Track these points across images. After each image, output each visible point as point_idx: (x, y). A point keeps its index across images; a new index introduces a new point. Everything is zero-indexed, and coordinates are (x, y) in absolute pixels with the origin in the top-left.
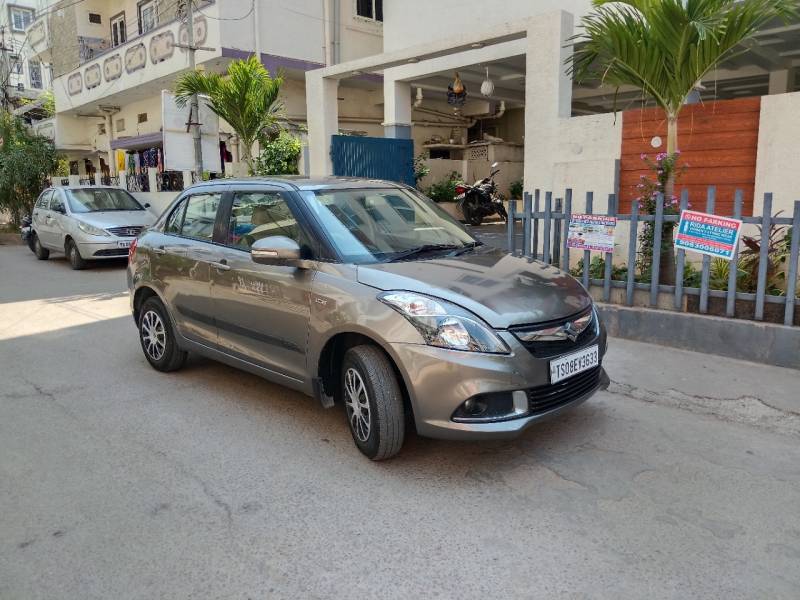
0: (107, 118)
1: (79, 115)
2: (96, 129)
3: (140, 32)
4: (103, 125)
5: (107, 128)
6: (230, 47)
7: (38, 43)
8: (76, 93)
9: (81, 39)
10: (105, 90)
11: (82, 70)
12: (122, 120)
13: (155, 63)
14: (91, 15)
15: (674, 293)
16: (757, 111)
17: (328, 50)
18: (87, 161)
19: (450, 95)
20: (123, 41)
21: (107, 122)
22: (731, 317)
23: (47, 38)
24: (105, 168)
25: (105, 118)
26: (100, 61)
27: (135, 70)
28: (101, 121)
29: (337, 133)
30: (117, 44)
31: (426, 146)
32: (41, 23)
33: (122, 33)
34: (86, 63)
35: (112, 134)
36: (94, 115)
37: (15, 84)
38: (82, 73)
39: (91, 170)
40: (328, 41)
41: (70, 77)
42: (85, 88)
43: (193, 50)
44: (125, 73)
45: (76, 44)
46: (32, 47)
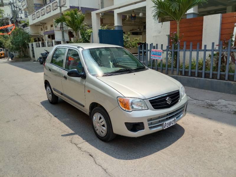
0: (43, 26)
1: (35, 25)
2: (40, 29)
3: (50, 1)
4: (42, 28)
5: (43, 29)
6: (72, 6)
7: (24, 5)
8: (34, 19)
9: (35, 4)
10: (42, 18)
11: (35, 13)
12: (47, 27)
13: (53, 10)
15: (176, 70)
16: (202, 20)
17: (100, 5)
18: (38, 38)
19: (131, 17)
20: (46, 4)
21: (43, 27)
22: (190, 76)
23: (26, 4)
24: (43, 40)
25: (42, 26)
26: (40, 10)
27: (48, 13)
28: (41, 27)
29: (100, 29)
30: (44, 5)
31: (131, 31)
33: (46, 2)
34: (36, 11)
35: (44, 31)
36: (39, 25)
37: (20, 17)
38: (35, 14)
39: (39, 41)
40: (100, 2)
41: (32, 15)
42: (36, 18)
43: (61, 7)
44: (46, 13)
45: (33, 6)
46: (23, 7)
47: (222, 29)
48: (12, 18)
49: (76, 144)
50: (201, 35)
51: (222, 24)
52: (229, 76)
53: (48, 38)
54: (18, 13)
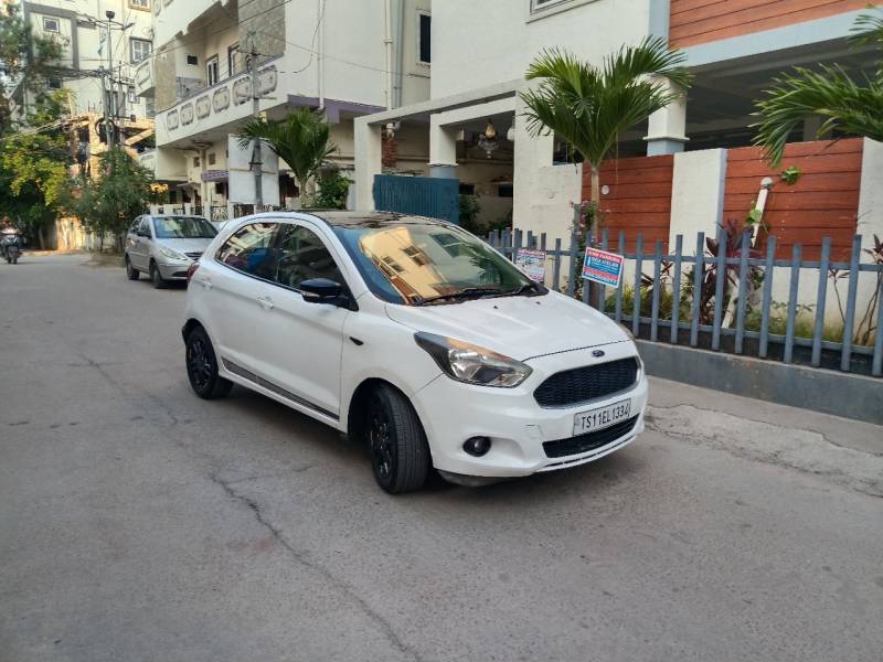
0: (201, 152)
2: (192, 160)
3: (230, 75)
4: (197, 159)
5: (200, 161)
6: (295, 94)
7: (145, 80)
8: (173, 128)
9: (180, 79)
10: (198, 127)
11: (179, 108)
12: (214, 155)
13: (236, 104)
14: (189, 57)
17: (389, 94)
18: (184, 191)
20: (215, 82)
21: (200, 155)
23: (152, 78)
24: (198, 198)
25: (198, 152)
26: (193, 101)
27: (220, 110)
28: (196, 155)
29: (380, 173)
30: (210, 85)
31: (494, 183)
32: (147, 64)
33: (215, 73)
34: (183, 101)
35: (204, 167)
36: (191, 149)
37: (128, 114)
38: (179, 111)
39: (186, 199)
40: (389, 86)
41: (166, 113)
42: (180, 125)
43: (256, 99)
44: (212, 112)
45: (175, 83)
46: (140, 84)
47: (727, 195)
48: (101, 120)
49: (223, 483)
50: (668, 211)
51: (729, 178)
52: (745, 340)
53: (214, 192)
54: (124, 101)
